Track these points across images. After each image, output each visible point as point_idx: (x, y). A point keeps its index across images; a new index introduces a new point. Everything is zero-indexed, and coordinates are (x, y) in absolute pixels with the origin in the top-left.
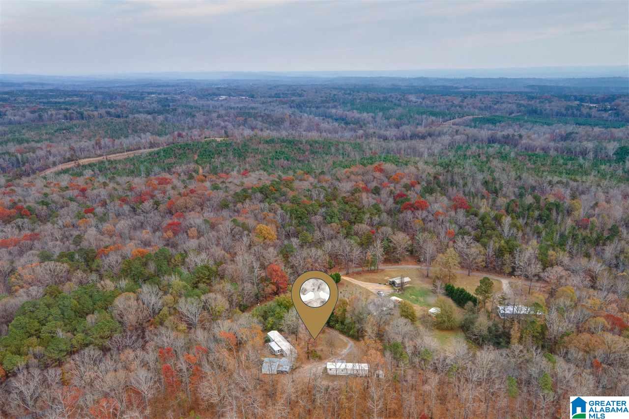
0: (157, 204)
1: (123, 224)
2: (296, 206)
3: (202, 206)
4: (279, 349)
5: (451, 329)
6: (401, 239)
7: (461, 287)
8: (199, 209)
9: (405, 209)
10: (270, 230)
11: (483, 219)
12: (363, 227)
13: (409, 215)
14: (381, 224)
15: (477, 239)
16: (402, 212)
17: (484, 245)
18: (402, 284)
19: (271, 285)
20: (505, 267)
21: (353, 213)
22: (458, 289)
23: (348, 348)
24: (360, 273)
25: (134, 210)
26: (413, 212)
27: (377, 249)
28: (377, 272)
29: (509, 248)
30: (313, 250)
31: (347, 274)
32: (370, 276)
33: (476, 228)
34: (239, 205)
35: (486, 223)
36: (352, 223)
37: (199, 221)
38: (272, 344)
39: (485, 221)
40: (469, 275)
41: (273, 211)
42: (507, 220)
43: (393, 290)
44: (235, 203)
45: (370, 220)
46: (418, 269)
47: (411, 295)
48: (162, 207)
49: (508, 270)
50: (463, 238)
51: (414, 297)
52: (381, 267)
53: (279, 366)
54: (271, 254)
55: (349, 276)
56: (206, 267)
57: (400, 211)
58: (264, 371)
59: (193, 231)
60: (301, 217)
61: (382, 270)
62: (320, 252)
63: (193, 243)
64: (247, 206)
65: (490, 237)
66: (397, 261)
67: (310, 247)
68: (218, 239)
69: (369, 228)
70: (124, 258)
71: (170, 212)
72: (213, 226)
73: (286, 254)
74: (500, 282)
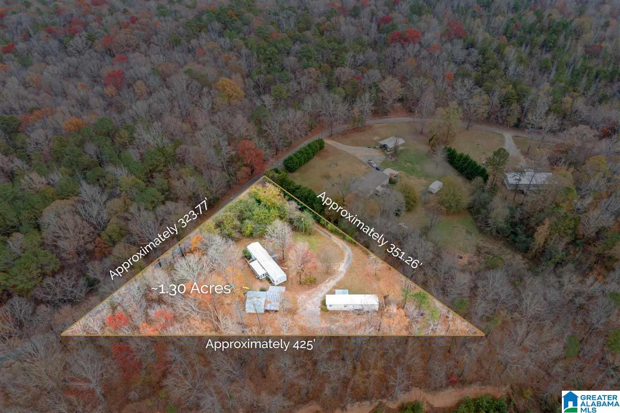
0: (91, 38)
1: (51, 72)
2: (264, 44)
3: (148, 41)
4: (264, 272)
5: (458, 213)
6: (391, 86)
7: (465, 154)
8: (143, 47)
9: (393, 40)
10: (234, 84)
11: (483, 52)
12: (345, 72)
13: (397, 50)
14: (366, 65)
15: (479, 83)
16: (388, 46)
17: (489, 92)
18: (396, 148)
19: (244, 168)
20: (509, 119)
21: (333, 50)
22: (461, 156)
23: (345, 261)
24: (346, 134)
25: (63, 46)
26: (402, 44)
27: (365, 103)
28: (364, 131)
29: (518, 95)
30: (291, 111)
31: (331, 136)
32: (357, 136)
33: (476, 65)
34: (194, 42)
35: (488, 59)
36: (333, 65)
37: (145, 70)
38: (254, 265)
39: (487, 56)
40: (467, 129)
41: (236, 50)
42: (511, 52)
43: (384, 156)
44: (189, 39)
45: (353, 60)
46: (409, 122)
47: (406, 162)
48: (99, 45)
49: (513, 120)
50: (462, 82)
51: (409, 164)
52: (369, 122)
53: (266, 302)
54: (241, 123)
55: (334, 139)
56: (161, 150)
57: (386, 44)
58: (248, 310)
59: (140, 86)
60: (270, 59)
61: (370, 127)
62: (299, 114)
63: (140, 107)
64: (203, 42)
65: (493, 79)
66: (386, 114)
67: (287, 106)
68: (172, 100)
69: (353, 72)
70: (56, 131)
71: (110, 52)
72: (164, 78)
73: (257, 120)
74: (502, 136)
